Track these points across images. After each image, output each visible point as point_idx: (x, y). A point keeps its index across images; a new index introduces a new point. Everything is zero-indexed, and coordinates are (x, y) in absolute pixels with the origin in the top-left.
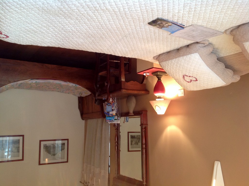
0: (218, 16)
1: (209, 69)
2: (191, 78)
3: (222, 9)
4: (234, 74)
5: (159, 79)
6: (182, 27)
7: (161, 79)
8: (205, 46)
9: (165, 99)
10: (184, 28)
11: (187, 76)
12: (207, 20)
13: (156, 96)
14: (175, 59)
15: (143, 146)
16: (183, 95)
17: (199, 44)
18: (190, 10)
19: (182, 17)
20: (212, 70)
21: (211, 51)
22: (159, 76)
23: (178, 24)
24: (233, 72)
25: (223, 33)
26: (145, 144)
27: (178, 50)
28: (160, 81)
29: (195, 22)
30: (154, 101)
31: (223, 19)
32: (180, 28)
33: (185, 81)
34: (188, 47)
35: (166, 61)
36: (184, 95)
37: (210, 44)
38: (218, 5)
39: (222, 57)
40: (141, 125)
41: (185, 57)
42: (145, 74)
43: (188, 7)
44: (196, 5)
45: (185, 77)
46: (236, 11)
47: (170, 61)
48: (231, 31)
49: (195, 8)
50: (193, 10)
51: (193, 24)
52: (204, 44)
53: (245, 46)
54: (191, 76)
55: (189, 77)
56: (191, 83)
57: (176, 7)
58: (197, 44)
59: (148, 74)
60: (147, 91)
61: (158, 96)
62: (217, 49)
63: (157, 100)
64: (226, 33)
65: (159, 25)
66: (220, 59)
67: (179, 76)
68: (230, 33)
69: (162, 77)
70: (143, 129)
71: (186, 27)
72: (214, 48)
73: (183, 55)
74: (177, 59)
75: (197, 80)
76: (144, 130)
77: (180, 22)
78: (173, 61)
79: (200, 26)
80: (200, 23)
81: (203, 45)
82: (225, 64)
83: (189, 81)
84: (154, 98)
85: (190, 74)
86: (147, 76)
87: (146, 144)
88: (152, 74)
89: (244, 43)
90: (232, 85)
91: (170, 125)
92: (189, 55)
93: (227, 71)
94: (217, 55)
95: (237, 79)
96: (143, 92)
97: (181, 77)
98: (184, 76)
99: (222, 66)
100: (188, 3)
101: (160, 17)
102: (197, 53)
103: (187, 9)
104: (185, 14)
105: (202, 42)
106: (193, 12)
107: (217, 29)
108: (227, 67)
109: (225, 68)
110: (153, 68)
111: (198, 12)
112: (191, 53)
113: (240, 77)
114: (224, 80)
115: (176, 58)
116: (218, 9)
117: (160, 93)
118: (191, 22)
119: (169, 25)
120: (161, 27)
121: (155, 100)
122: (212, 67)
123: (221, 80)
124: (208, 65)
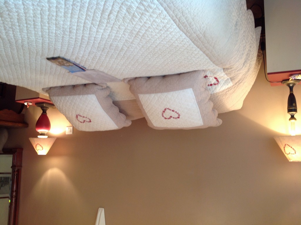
0: (120, 67)
1: (104, 112)
2: (85, 119)
3: (124, 63)
4: (127, 119)
5: (44, 112)
6: (83, 69)
7: (47, 112)
8: (103, 89)
9: (50, 137)
10: (85, 70)
11: (81, 116)
12: (109, 68)
13: (38, 133)
14: (69, 96)
15: (13, 194)
16: (71, 133)
17: (97, 86)
18: (95, 57)
19: (86, 61)
20: (107, 113)
21: (108, 94)
22: (45, 108)
23: (80, 66)
24: (125, 116)
25: (122, 81)
26: (15, 191)
27: (74, 87)
28: (45, 114)
29: (97, 68)
30: (35, 139)
31: (123, 71)
32: (81, 70)
33: (77, 121)
34: (85, 86)
35: (58, 95)
36: (73, 133)
37: (108, 87)
38: (121, 59)
39: (117, 101)
40: (13, 167)
41: (81, 96)
42: (26, 104)
43: (93, 55)
44: (101, 54)
45: (79, 117)
46: (136, 67)
47: (63, 98)
48: (129, 81)
49: (99, 57)
50: (98, 58)
51: (95, 69)
52: (102, 86)
53: (139, 97)
54: (85, 117)
55: (83, 117)
56: (84, 123)
57: (82, 52)
58: (95, 85)
59: (30, 104)
60: (25, 124)
61: (41, 133)
62: (113, 92)
63: (39, 137)
64: (124, 82)
65: (59, 62)
66: (115, 103)
67: (72, 115)
68: (128, 82)
69: (48, 109)
70: (15, 171)
71: (87, 70)
72: (111, 92)
73: (79, 94)
74: (72, 97)
75: (90, 121)
76: (16, 173)
77: (82, 64)
78: (68, 98)
79: (101, 72)
80: (102, 69)
81: (101, 88)
82: (119, 108)
83: (83, 121)
84: (36, 135)
85: (84, 114)
86: (29, 106)
87: (18, 191)
88: (35, 105)
89: (139, 95)
90: (124, 129)
91: (52, 167)
92: (86, 96)
93: (121, 116)
94: (113, 99)
95: (129, 123)
96: (20, 125)
97: (74, 116)
98: (77, 116)
99: (116, 110)
100: (94, 52)
101: (62, 55)
102: (95, 95)
103: (92, 56)
104: (89, 60)
105: (101, 85)
106: (97, 60)
107: (117, 77)
108: (121, 111)
109: (119, 113)
110: (38, 98)
111: (102, 61)
112: (88, 94)
113: (131, 122)
114: (117, 124)
115: (71, 95)
116: (121, 62)
117: (44, 129)
118: (93, 67)
119: (70, 65)
120: (61, 64)
121: (37, 137)
122: (107, 110)
123: (114, 123)
124: (104, 108)
